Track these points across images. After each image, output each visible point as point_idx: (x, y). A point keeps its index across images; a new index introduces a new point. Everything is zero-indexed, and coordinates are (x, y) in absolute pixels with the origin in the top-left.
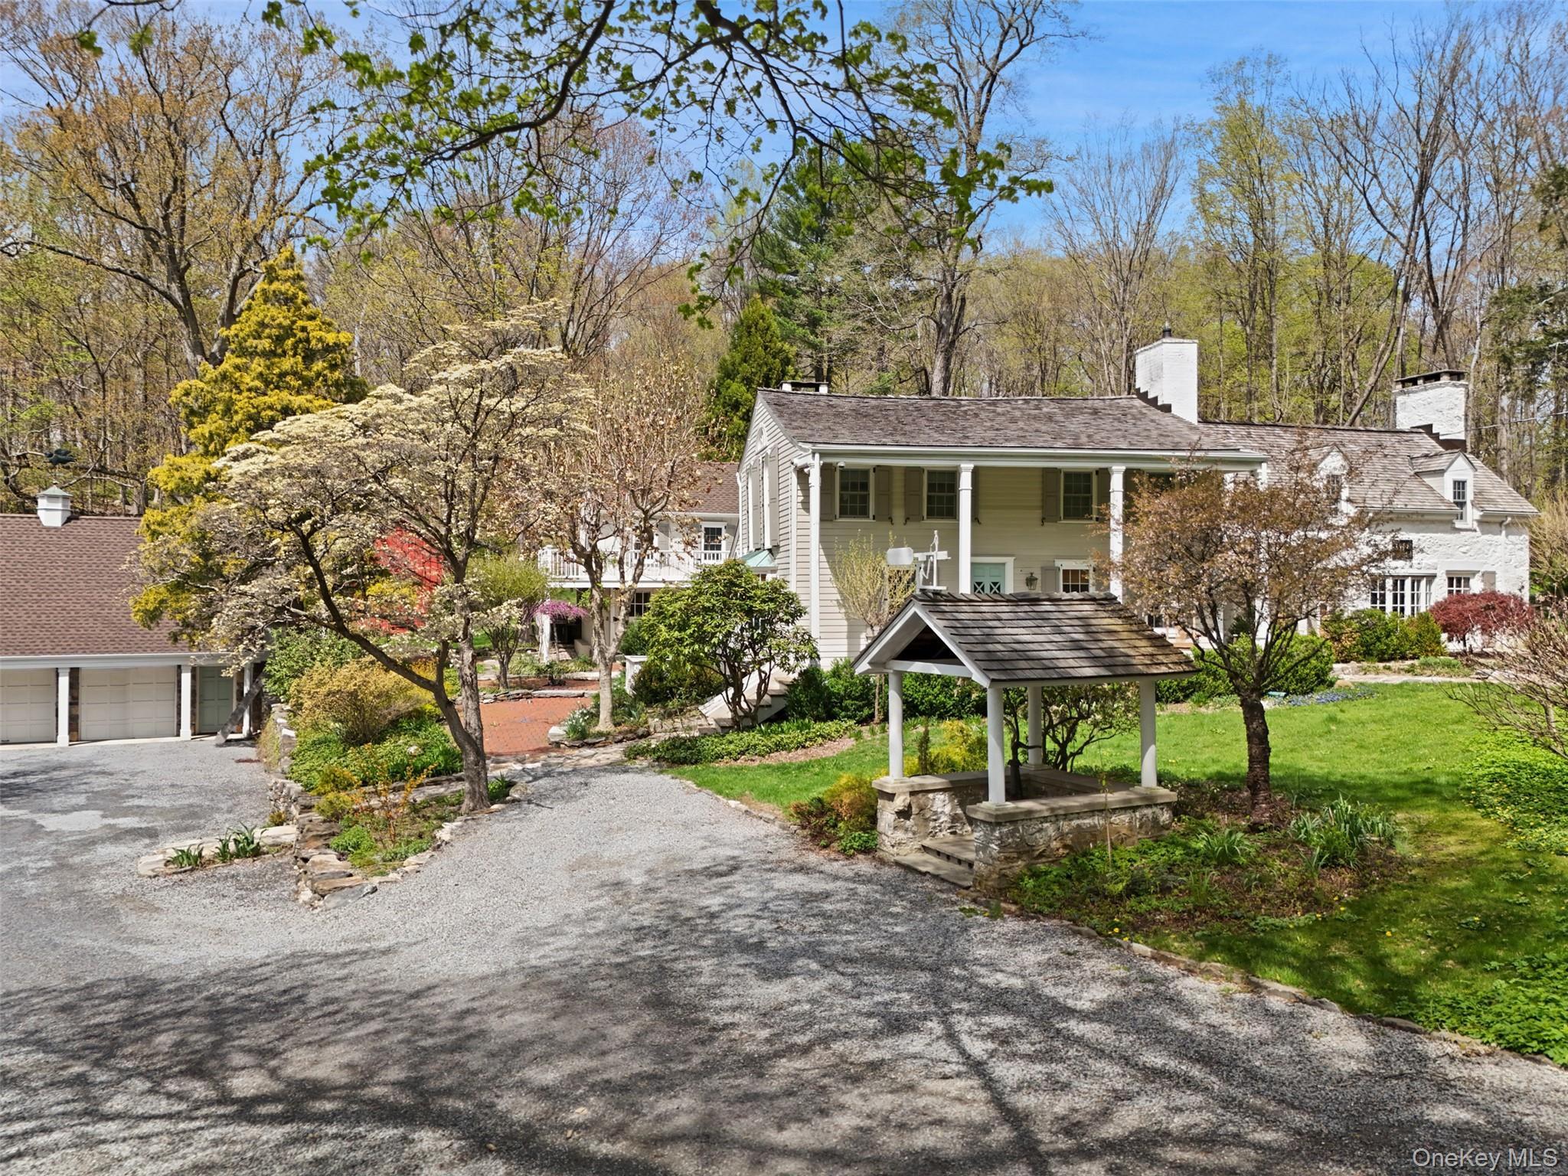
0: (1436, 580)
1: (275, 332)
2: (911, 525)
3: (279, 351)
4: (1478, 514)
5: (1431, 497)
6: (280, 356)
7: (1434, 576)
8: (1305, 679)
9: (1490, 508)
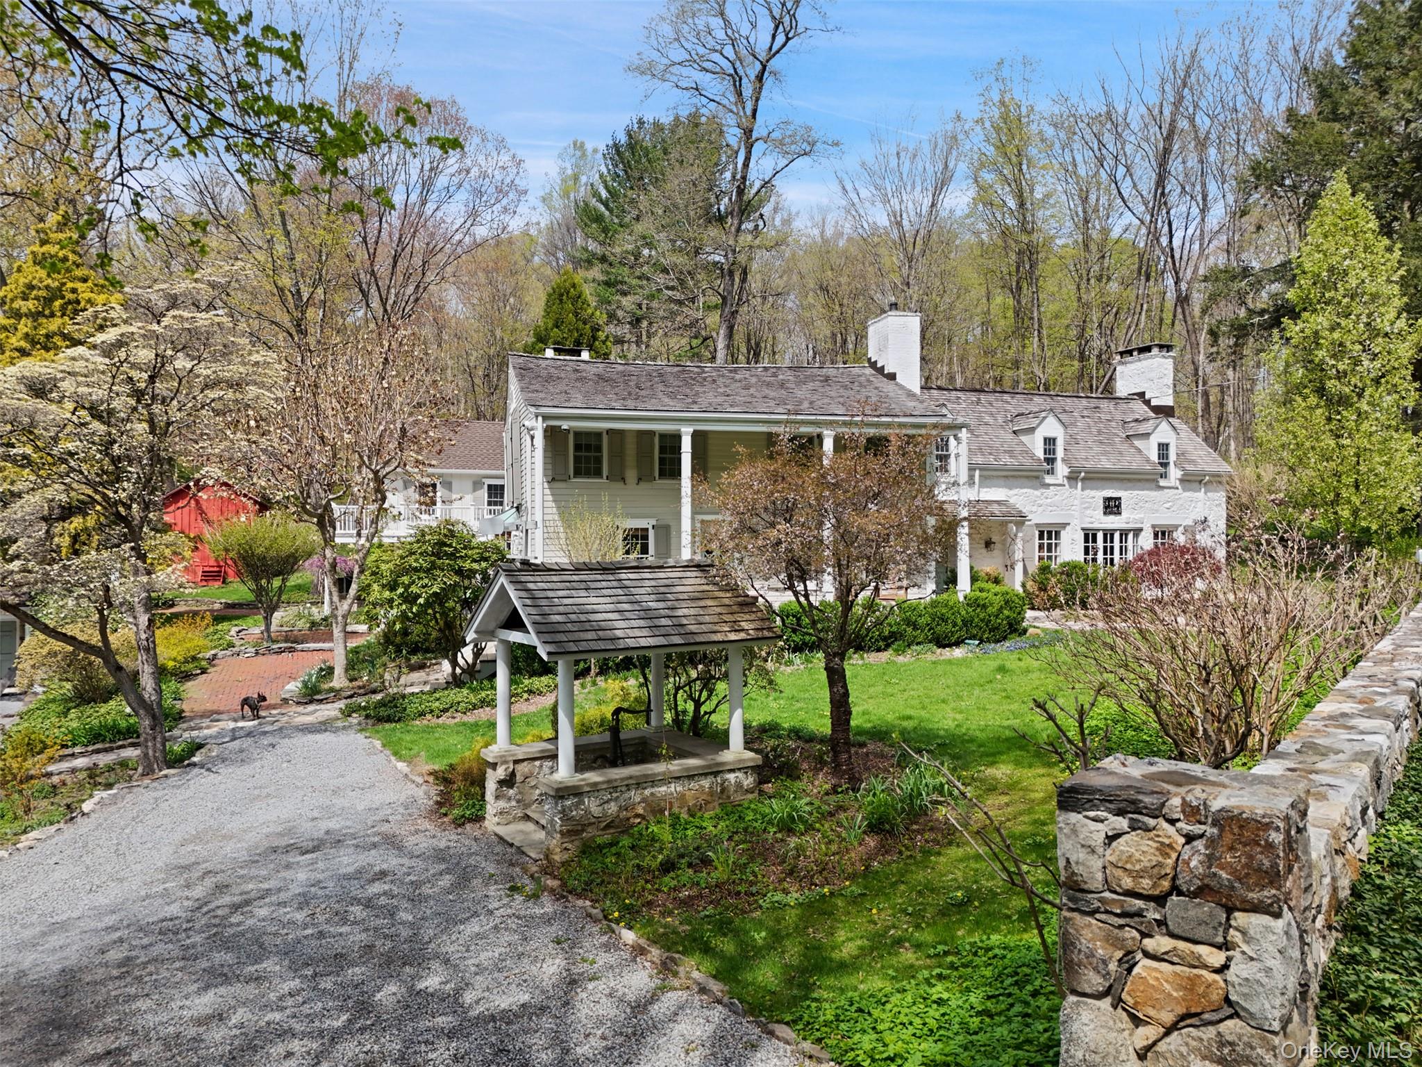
0: (1143, 533)
1: (43, 293)
2: (643, 485)
3: (47, 312)
4: (1179, 474)
5: (1138, 458)
6: (47, 317)
7: (1141, 530)
8: (997, 628)
9: (1190, 467)
